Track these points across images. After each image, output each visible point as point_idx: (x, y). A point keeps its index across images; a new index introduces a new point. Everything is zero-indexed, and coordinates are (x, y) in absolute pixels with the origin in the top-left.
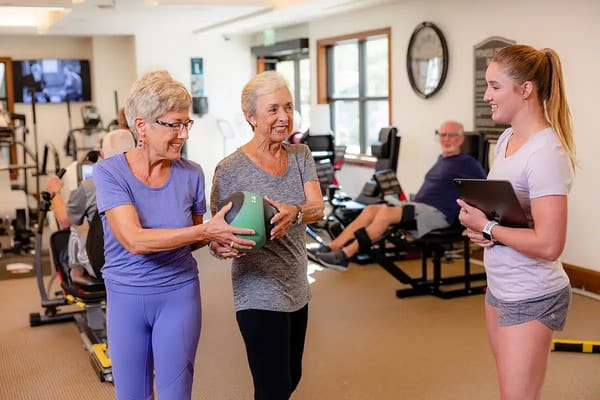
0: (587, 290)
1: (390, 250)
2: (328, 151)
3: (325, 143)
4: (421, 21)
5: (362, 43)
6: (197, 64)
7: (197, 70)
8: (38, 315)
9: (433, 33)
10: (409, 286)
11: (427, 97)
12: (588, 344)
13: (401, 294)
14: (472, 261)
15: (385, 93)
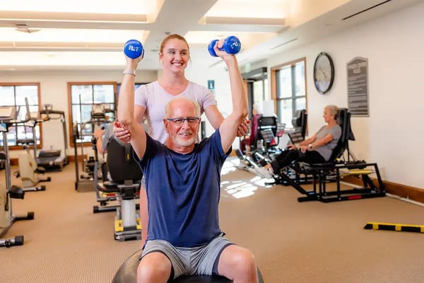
0: (410, 198)
1: (302, 179)
2: (272, 125)
3: (272, 121)
4: (320, 52)
5: (293, 67)
6: (211, 83)
7: (211, 87)
8: (97, 207)
9: (327, 58)
10: (305, 196)
11: (324, 93)
12: (398, 226)
13: (301, 200)
14: (341, 182)
15: (304, 94)
